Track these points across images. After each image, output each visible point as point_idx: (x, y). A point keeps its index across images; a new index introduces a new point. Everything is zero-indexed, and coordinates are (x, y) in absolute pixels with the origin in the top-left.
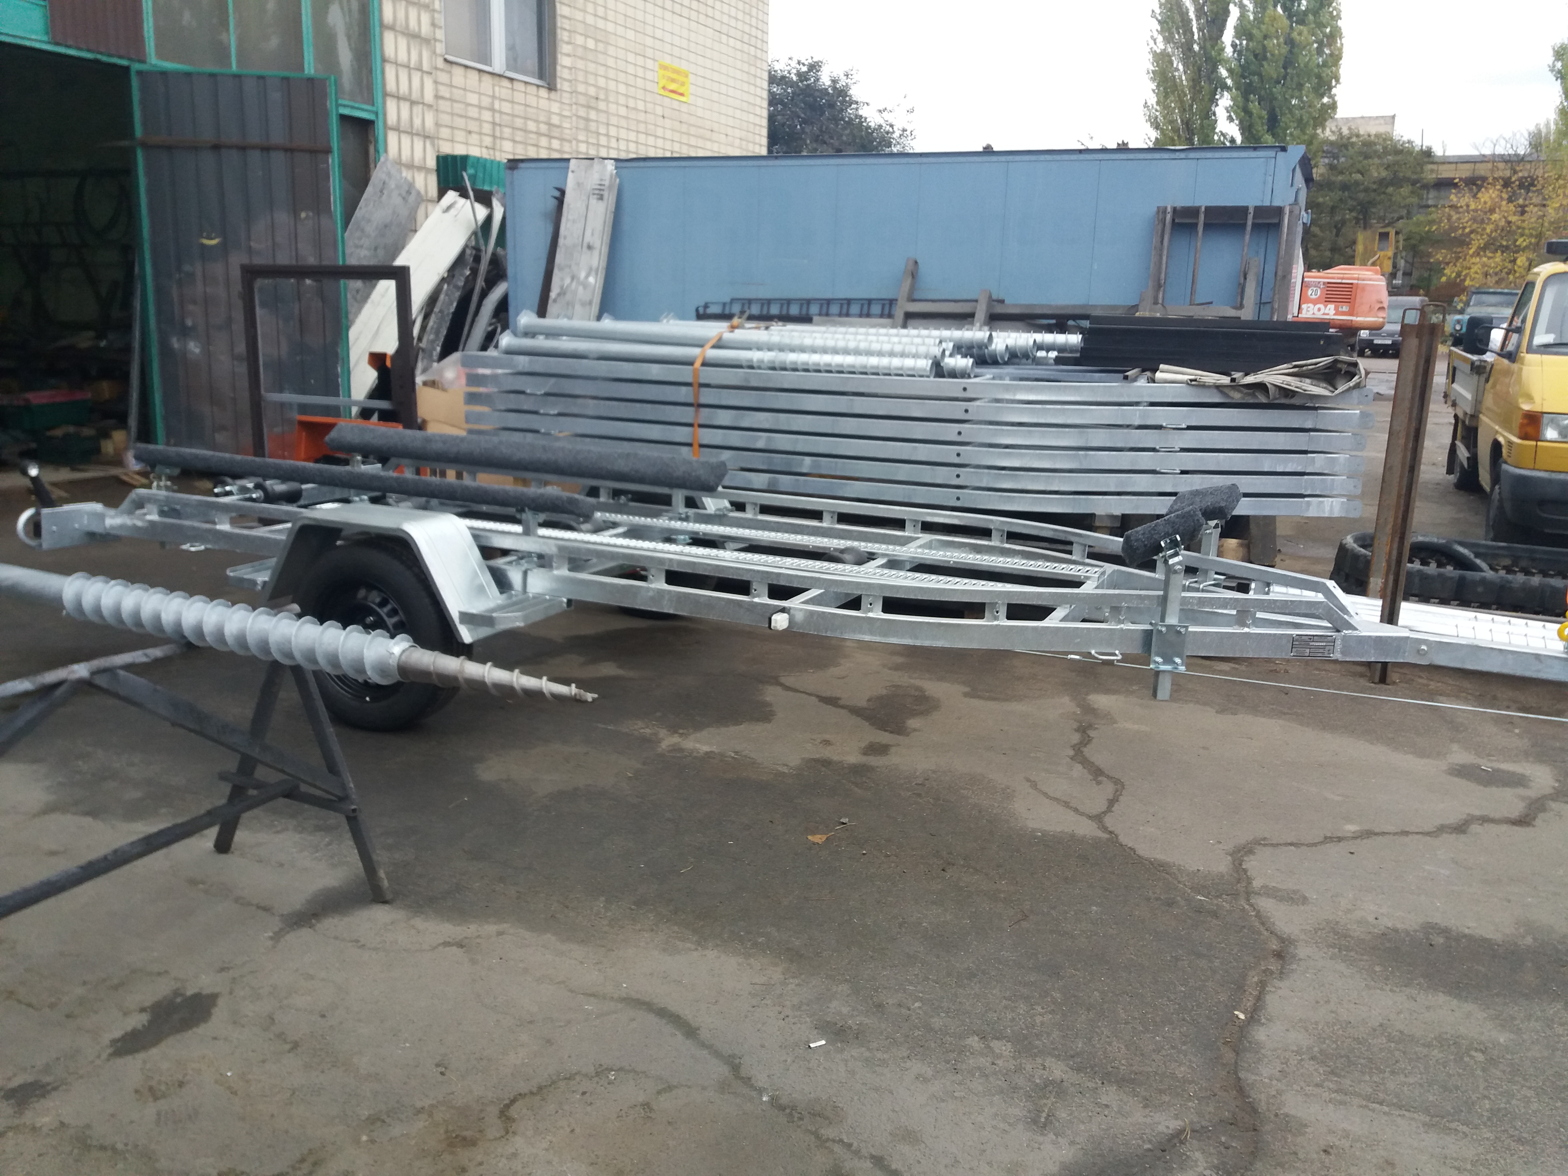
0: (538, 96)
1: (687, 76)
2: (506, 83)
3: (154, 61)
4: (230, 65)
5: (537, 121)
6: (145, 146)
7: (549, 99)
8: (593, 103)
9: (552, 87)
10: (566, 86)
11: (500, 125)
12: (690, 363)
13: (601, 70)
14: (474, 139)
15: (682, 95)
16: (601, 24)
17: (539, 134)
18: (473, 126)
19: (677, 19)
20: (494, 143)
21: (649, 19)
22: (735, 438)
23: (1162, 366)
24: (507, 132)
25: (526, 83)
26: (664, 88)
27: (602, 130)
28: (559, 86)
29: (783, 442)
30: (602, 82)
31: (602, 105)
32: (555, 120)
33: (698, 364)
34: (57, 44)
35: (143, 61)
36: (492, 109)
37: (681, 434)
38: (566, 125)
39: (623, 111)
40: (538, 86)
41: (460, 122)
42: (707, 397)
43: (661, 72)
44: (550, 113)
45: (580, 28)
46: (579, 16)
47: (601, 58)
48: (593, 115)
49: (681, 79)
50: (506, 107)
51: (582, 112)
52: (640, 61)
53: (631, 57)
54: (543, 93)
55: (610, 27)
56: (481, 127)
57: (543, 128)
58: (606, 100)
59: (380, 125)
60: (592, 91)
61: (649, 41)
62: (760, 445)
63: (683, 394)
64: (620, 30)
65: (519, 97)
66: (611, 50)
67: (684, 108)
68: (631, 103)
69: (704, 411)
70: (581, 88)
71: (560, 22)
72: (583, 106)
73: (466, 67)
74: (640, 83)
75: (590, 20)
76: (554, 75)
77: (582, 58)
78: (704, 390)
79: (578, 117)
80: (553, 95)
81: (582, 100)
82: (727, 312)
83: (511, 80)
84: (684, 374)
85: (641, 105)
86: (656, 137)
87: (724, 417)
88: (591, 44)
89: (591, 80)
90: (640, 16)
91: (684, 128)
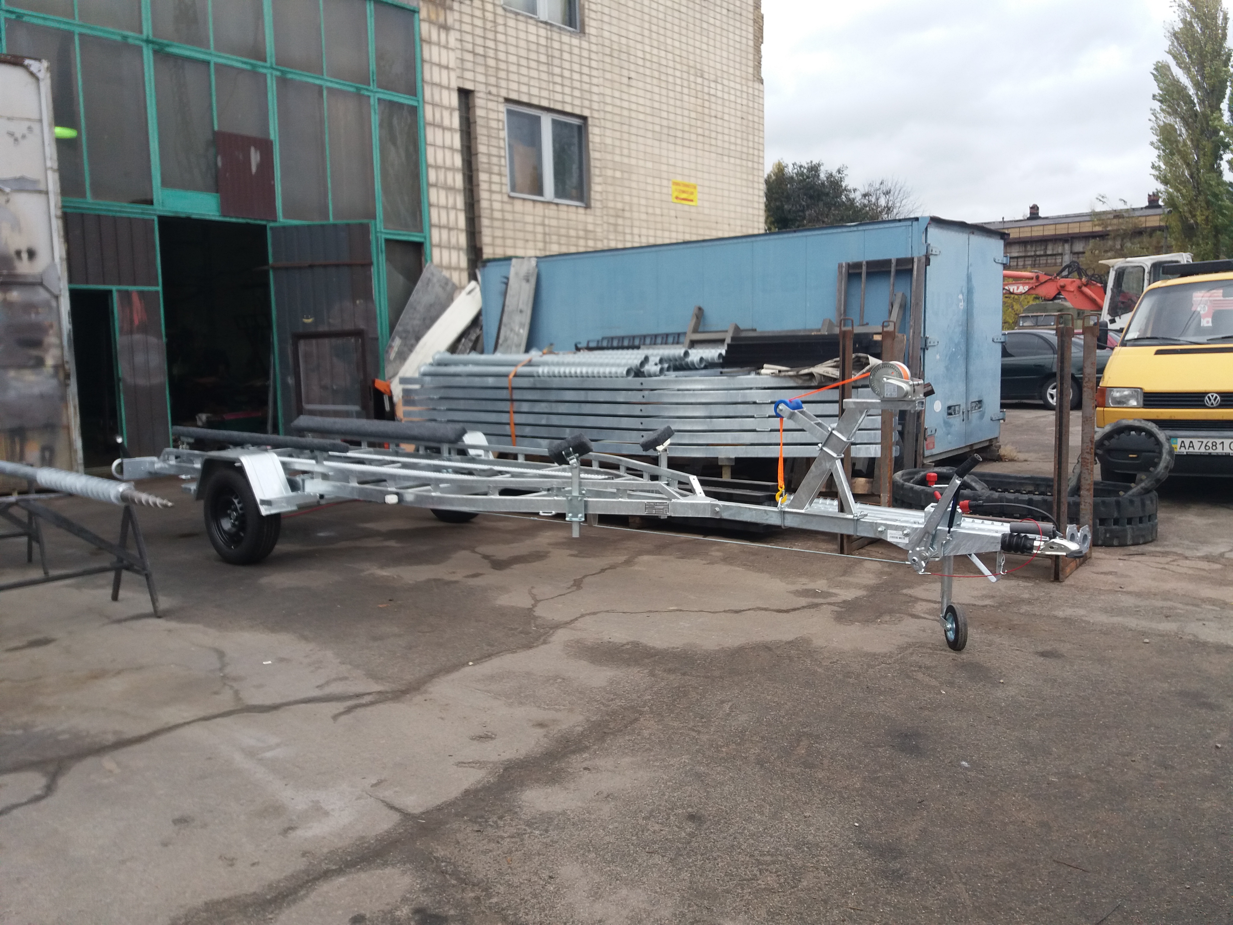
0: (577, 213)
1: (695, 188)
2: (553, 207)
3: (282, 220)
4: (327, 218)
5: (577, 230)
6: (275, 269)
7: (586, 214)
8: (620, 213)
9: (588, 207)
10: (598, 204)
11: (549, 234)
12: (506, 375)
13: (627, 191)
14: (531, 244)
15: (692, 201)
16: (626, 160)
17: (578, 237)
18: (530, 236)
19: (686, 150)
20: (545, 247)
21: (664, 152)
22: (531, 419)
23: (765, 366)
24: (554, 238)
25: (568, 205)
26: (677, 198)
27: (628, 230)
28: (593, 205)
29: (555, 420)
30: (627, 199)
31: (627, 214)
32: (590, 227)
33: (511, 376)
34: (224, 216)
35: (275, 221)
36: (543, 225)
37: (504, 418)
38: (599, 229)
39: (644, 216)
40: (577, 207)
41: (520, 235)
42: (517, 395)
43: (674, 187)
44: (586, 223)
45: (610, 165)
46: (609, 157)
47: (626, 183)
48: (620, 221)
49: (690, 190)
50: (554, 222)
51: (612, 220)
52: (657, 181)
53: (650, 180)
54: (581, 211)
55: (633, 162)
56: (535, 236)
57: (581, 233)
58: (631, 211)
59: (427, 246)
60: (619, 206)
61: (664, 168)
62: (544, 422)
63: (505, 394)
64: (641, 163)
65: (563, 215)
66: (634, 177)
67: (693, 210)
68: (650, 210)
69: (516, 404)
70: (611, 204)
71: (593, 163)
72: (612, 216)
73: (524, 199)
74: (657, 196)
75: (617, 158)
76: (589, 198)
77: (611, 185)
78: (515, 391)
79: (609, 224)
80: (588, 211)
81: (612, 212)
82: (600, 345)
83: (557, 204)
84: (503, 382)
85: (658, 211)
86: (670, 231)
87: (525, 407)
88: (618, 174)
89: (619, 198)
90: (656, 151)
91: (693, 223)
